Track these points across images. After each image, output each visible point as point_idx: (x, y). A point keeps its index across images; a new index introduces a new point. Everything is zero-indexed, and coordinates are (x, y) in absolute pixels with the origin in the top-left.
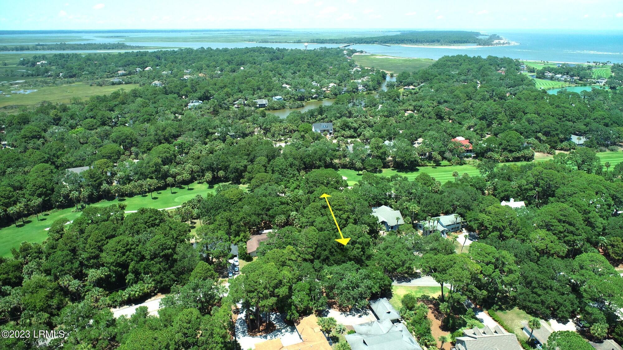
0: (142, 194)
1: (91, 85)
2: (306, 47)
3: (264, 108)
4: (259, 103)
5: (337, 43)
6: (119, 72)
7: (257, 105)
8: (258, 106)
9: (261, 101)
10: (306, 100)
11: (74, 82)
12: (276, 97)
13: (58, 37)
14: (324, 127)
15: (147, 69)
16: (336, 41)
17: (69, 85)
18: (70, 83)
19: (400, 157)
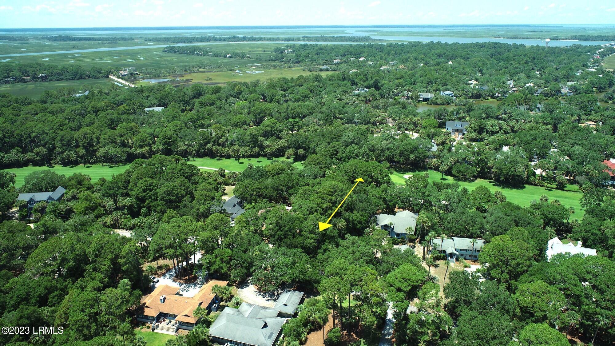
0: (235, 158)
1: (304, 71)
2: (547, 43)
3: (426, 103)
4: (423, 97)
5: (606, 40)
6: (334, 61)
7: (420, 98)
8: (422, 99)
9: (426, 95)
10: (482, 98)
11: (295, 67)
12: (445, 92)
13: (324, 31)
14: (458, 126)
15: (361, 59)
16: (606, 38)
17: (290, 69)
18: (291, 68)
19: (497, 168)
